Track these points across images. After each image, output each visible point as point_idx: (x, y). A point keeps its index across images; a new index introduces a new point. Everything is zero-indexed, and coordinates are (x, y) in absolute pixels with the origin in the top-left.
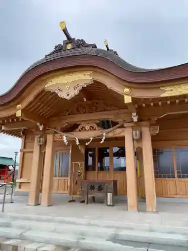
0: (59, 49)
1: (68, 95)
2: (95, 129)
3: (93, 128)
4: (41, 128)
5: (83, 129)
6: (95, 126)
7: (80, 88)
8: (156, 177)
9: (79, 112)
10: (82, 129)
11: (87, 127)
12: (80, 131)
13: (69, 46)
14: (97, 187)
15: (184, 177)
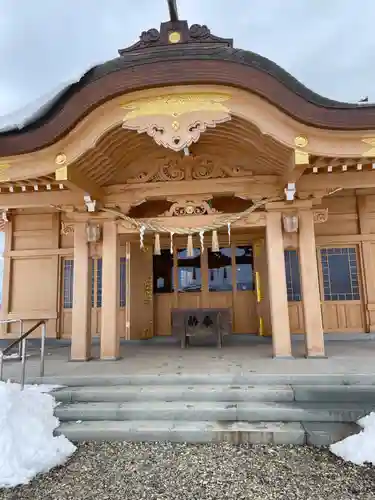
0: (150, 39)
1: (177, 141)
2: (206, 213)
3: (200, 207)
4: (91, 207)
5: (181, 211)
7: (203, 128)
8: (289, 299)
9: (169, 176)
10: (178, 211)
11: (190, 209)
12: (173, 215)
13: (175, 37)
14: (201, 320)
15: (335, 298)
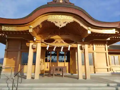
0: (55, 1)
3: (62, 42)
4: (35, 39)
6: (63, 41)
9: (55, 33)
10: (56, 42)
11: (59, 42)
